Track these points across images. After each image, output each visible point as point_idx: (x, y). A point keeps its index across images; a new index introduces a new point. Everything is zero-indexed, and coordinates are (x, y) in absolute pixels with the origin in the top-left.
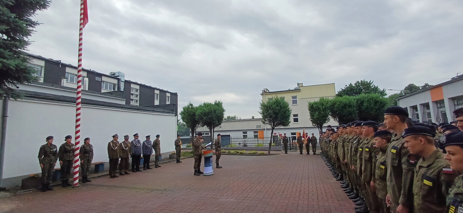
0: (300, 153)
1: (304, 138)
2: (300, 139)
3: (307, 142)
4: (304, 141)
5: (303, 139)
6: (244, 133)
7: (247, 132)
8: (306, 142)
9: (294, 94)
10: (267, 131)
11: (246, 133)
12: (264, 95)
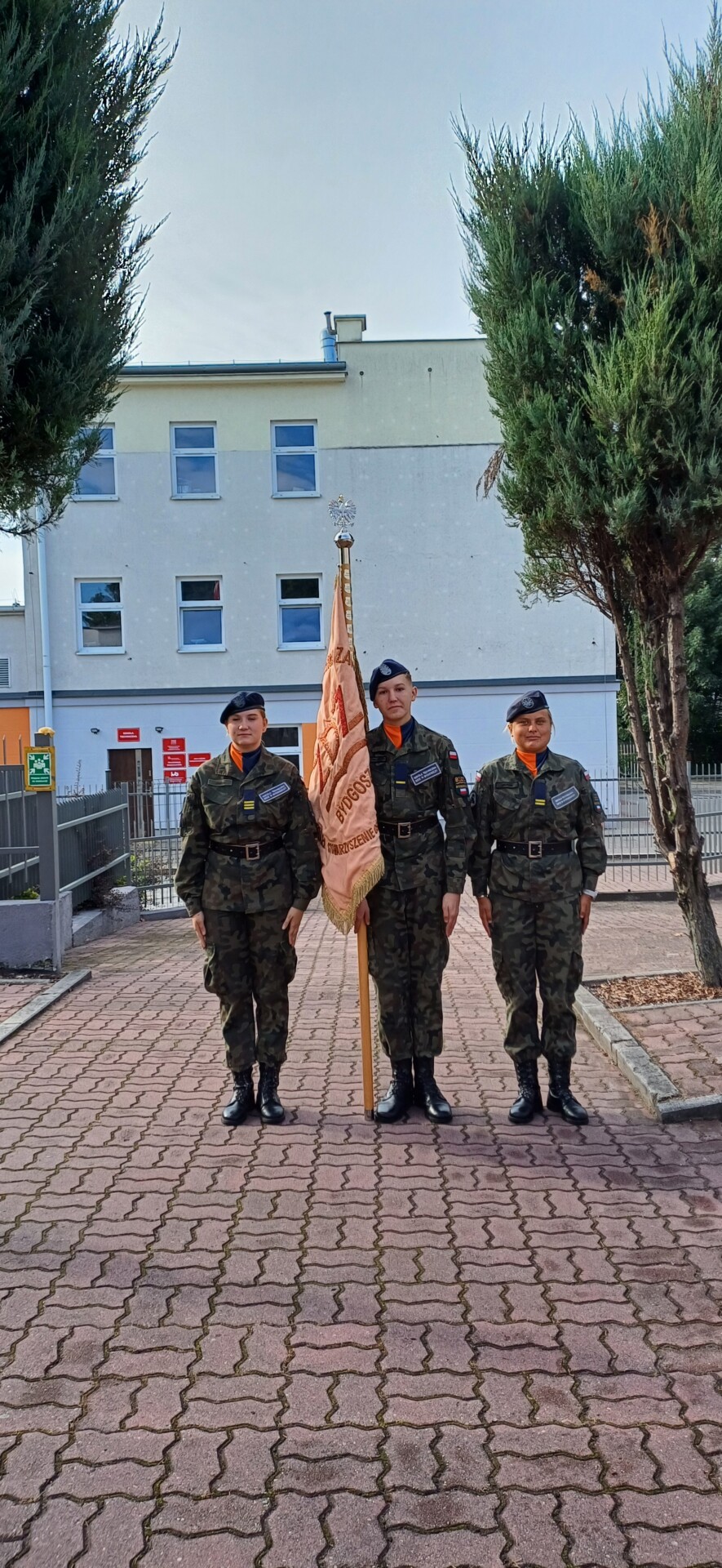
9: (294, 406)
10: (59, 711)
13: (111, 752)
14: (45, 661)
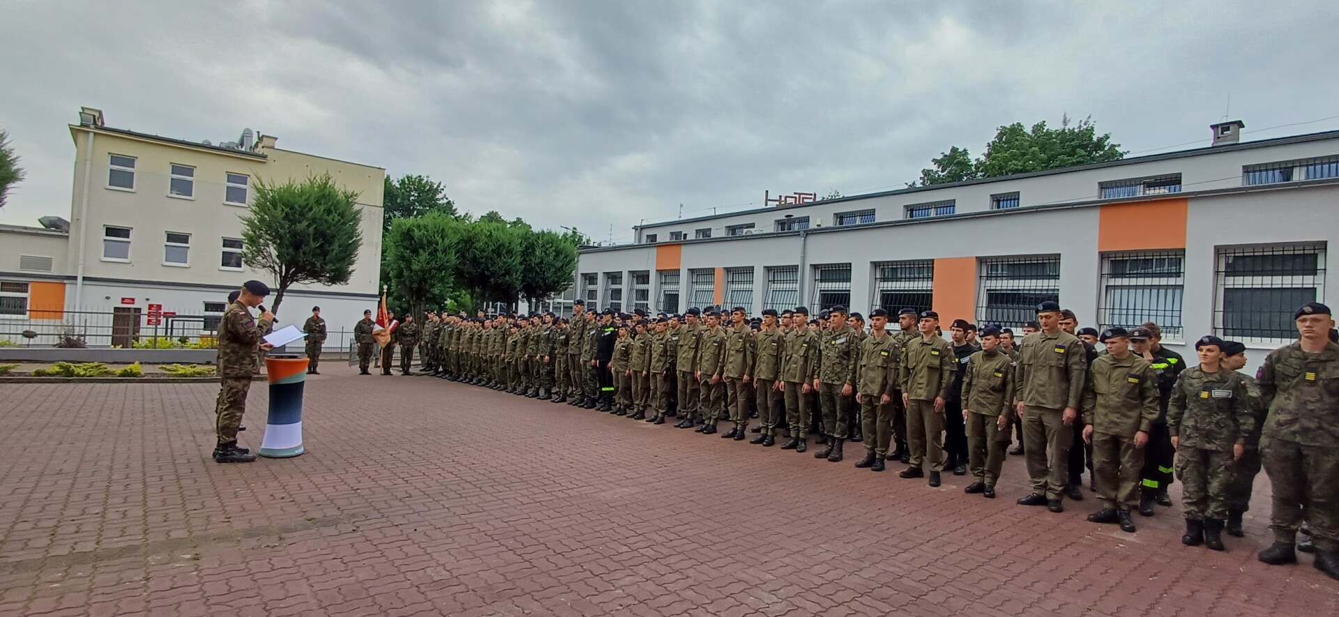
0: (359, 371)
1: (383, 326)
2: (366, 327)
3: (390, 339)
4: (378, 334)
5: (377, 328)
8: (385, 339)
9: (239, 168)
10: (88, 287)
12: (91, 135)
13: (115, 308)
14: (81, 262)
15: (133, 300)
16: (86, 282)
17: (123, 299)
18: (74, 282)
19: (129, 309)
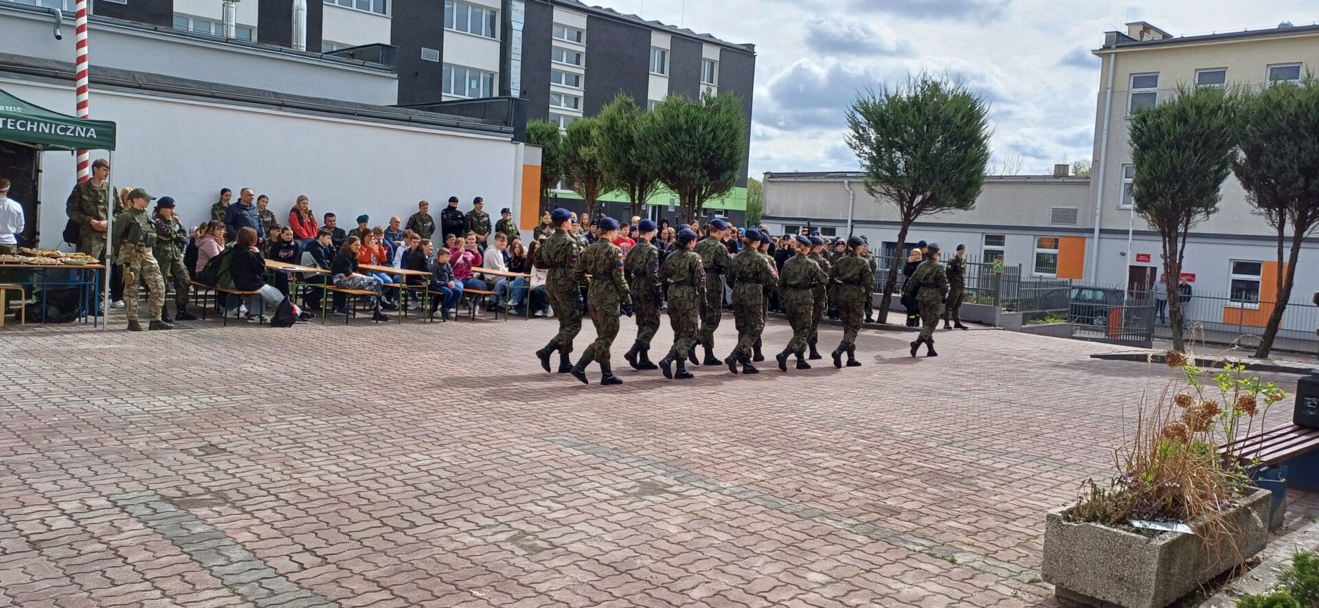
6: (990, 240)
7: (1007, 237)
9: (1288, 54)
10: (1103, 241)
11: (999, 240)
12: (1113, 56)
13: (1131, 267)
14: (1098, 212)
15: (1148, 256)
16: (1103, 235)
17: (1138, 256)
18: (1091, 235)
19: (1145, 268)
